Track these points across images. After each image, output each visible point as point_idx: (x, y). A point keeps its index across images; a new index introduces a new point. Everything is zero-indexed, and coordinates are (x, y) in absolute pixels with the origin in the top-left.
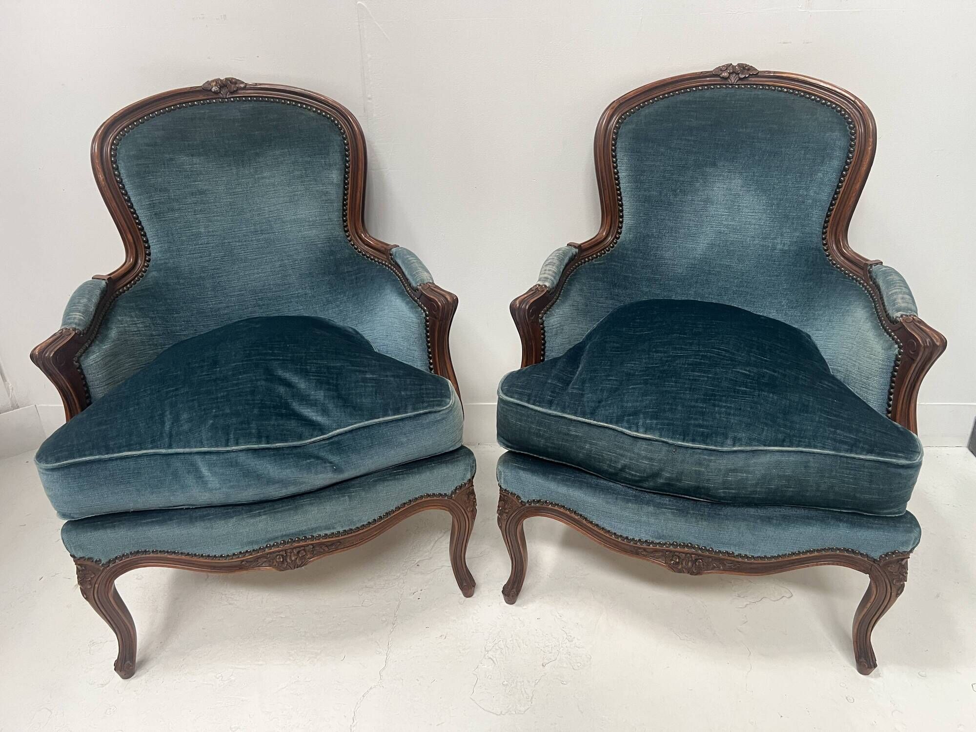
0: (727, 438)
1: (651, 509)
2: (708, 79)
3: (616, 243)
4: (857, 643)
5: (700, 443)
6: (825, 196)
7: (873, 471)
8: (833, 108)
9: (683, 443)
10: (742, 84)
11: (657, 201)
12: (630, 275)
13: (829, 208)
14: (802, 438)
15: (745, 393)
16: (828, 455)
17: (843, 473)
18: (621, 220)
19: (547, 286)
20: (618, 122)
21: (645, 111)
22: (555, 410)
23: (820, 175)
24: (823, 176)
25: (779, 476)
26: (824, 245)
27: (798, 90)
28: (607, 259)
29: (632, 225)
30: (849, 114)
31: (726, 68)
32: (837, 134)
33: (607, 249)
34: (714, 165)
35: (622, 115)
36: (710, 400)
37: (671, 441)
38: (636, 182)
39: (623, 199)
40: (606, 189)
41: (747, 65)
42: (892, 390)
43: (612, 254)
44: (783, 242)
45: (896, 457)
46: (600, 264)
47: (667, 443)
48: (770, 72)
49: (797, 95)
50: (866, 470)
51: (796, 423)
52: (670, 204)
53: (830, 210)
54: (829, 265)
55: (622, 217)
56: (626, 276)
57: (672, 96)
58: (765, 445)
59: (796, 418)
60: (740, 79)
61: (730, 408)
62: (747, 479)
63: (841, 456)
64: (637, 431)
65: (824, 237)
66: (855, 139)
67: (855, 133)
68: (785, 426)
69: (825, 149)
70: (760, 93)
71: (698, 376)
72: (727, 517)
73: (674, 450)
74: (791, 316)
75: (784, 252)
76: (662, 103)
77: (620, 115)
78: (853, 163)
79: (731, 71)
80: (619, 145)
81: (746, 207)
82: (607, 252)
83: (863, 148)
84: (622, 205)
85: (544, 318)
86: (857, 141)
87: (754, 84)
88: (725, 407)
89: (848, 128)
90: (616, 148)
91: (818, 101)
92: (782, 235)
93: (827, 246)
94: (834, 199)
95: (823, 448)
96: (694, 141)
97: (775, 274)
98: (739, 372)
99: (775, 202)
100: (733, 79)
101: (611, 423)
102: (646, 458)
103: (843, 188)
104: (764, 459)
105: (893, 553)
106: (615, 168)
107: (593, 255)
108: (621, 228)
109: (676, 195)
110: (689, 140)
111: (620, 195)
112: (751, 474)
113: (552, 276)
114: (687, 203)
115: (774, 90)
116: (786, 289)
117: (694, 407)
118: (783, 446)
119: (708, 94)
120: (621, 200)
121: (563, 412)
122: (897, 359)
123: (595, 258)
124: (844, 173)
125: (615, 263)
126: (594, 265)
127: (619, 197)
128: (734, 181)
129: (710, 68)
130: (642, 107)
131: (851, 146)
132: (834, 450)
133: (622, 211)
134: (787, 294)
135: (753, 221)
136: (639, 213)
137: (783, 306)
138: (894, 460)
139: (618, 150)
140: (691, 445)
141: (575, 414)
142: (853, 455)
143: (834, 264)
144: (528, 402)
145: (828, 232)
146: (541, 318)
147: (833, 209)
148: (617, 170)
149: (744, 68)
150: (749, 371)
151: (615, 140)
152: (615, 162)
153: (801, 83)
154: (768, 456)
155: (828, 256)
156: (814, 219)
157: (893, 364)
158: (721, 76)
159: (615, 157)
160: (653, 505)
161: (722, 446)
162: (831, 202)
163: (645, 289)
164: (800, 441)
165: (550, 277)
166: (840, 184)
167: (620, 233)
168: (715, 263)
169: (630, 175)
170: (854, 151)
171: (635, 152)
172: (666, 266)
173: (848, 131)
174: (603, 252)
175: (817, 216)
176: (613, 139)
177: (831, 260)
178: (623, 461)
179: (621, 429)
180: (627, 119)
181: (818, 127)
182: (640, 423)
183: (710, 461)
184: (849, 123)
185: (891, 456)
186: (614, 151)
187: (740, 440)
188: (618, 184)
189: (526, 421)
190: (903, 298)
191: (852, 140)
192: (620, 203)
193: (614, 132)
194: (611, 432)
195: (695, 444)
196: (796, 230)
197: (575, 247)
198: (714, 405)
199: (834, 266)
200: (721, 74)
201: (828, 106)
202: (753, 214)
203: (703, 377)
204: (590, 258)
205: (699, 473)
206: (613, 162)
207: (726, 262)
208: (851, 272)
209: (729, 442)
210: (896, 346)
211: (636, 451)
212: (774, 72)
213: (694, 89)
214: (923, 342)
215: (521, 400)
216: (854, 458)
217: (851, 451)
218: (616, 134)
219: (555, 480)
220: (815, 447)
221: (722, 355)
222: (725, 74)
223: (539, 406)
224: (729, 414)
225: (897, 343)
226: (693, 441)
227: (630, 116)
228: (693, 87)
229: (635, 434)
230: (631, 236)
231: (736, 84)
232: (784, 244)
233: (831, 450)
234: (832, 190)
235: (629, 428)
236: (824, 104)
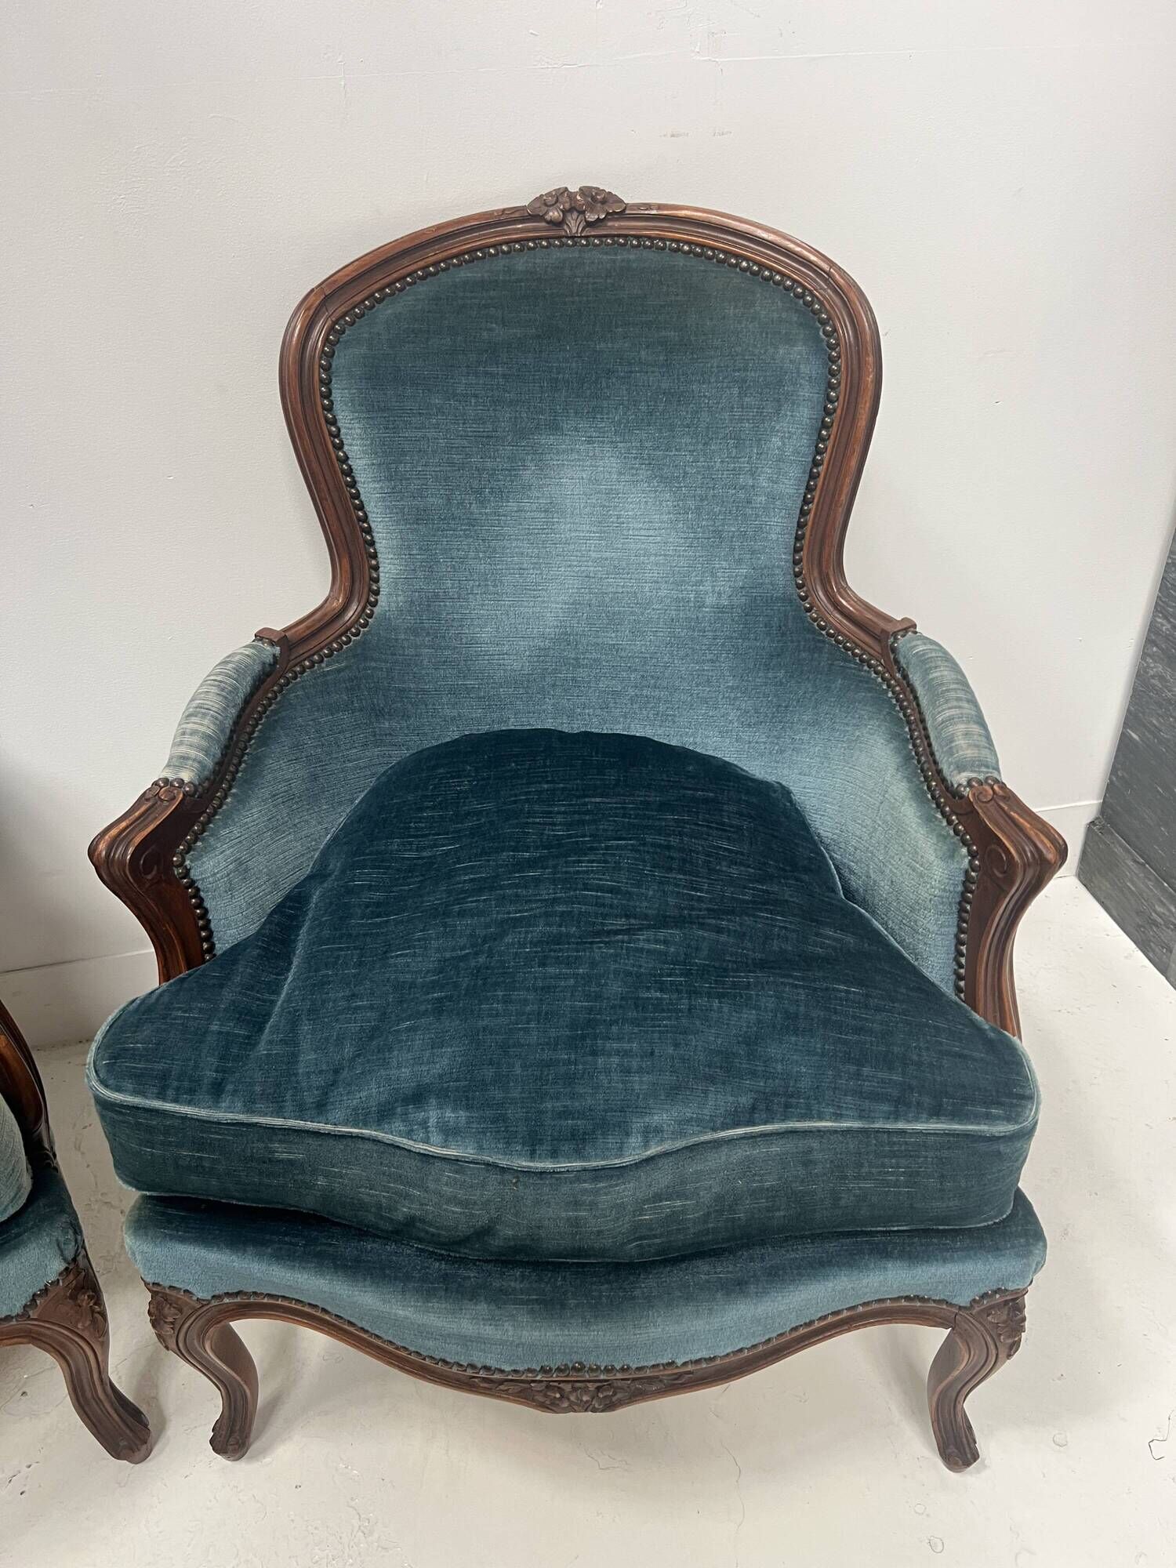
0: (628, 1134)
1: (483, 1307)
2: (520, 226)
3: (370, 616)
4: (938, 1424)
5: (569, 1158)
6: (790, 485)
7: (946, 1153)
8: (787, 289)
9: (531, 1164)
10: (595, 237)
11: (445, 519)
12: (412, 686)
13: (802, 509)
14: (792, 1096)
15: (658, 1006)
16: (848, 1131)
17: (883, 1165)
18: (374, 562)
19: (186, 780)
20: (326, 340)
21: (385, 312)
22: (229, 1109)
23: (776, 441)
24: (784, 444)
25: (753, 1193)
26: (800, 587)
27: (713, 248)
28: (354, 656)
29: (397, 574)
30: (821, 303)
31: (555, 199)
32: (800, 349)
33: (353, 630)
34: (554, 428)
35: (335, 323)
36: (583, 1037)
37: (503, 1162)
38: (390, 479)
39: (369, 518)
40: (327, 500)
41: (599, 191)
42: (962, 936)
43: (364, 643)
44: (717, 589)
45: (988, 1118)
46: (339, 671)
47: (495, 1166)
48: (649, 206)
49: (710, 258)
50: (931, 1154)
51: (776, 1061)
52: (472, 523)
53: (803, 513)
54: (813, 632)
55: (375, 556)
56: (403, 690)
57: (443, 270)
58: (714, 1129)
59: (773, 1050)
60: (589, 224)
61: (627, 1053)
62: (684, 1211)
63: (878, 1131)
64: (427, 1141)
65: (797, 570)
66: (839, 357)
67: (838, 344)
68: (754, 1074)
69: (780, 383)
70: (632, 257)
71: (557, 977)
72: (649, 1302)
73: (514, 1181)
74: (750, 742)
75: (720, 609)
76: (422, 288)
77: (329, 322)
78: (839, 411)
79: (567, 206)
80: (336, 395)
81: (635, 517)
82: (353, 638)
83: (856, 375)
84: (369, 531)
85: (187, 862)
86: (842, 362)
87: (619, 236)
88: (618, 1052)
89: (821, 333)
90: (332, 403)
91: (754, 274)
92: (713, 575)
93: (805, 589)
94: (809, 489)
95: (838, 1117)
96: (504, 375)
97: (709, 657)
98: (642, 950)
99: (691, 503)
100: (574, 225)
101: (365, 1125)
102: (453, 1200)
103: (825, 466)
104: (715, 1160)
105: (995, 1292)
106: (340, 447)
107: (322, 649)
108: (377, 580)
109: (482, 503)
110: (492, 375)
111: (361, 507)
112: (691, 1200)
113: (199, 748)
114: (509, 518)
115: (663, 249)
116: (732, 688)
117: (550, 1064)
118: (754, 1124)
119: (521, 263)
120: (365, 519)
121: (251, 1111)
122: (968, 880)
123: (327, 656)
124: (824, 432)
125: (373, 664)
126: (325, 674)
127: (361, 514)
128: (601, 463)
129: (522, 198)
130: (380, 301)
131: (833, 374)
132: (861, 1118)
133: (372, 543)
134: (735, 699)
135: (653, 548)
136: (409, 547)
137: (731, 722)
138: (983, 1128)
139: (337, 406)
140: (549, 1165)
141: (279, 1112)
142: (901, 1125)
143: (823, 628)
144: (161, 1096)
145: (805, 560)
146: (181, 864)
147: (809, 511)
148: (344, 453)
149: (595, 197)
150: (665, 942)
151: (327, 383)
152: (338, 435)
153: (715, 231)
154: (725, 1149)
155: (809, 610)
156: (774, 537)
157: (960, 888)
158: (548, 217)
159: (334, 422)
160: (486, 1299)
161: (621, 1156)
162: (805, 497)
163: (449, 712)
164: (787, 1106)
165: (193, 753)
166: (818, 458)
167: (377, 593)
168: (584, 641)
169: (373, 464)
170: (839, 383)
171: (372, 409)
172: (486, 657)
173: (822, 340)
174: (344, 638)
175: (779, 528)
176: (321, 381)
177: (815, 620)
178: (404, 1210)
179: (391, 1137)
180: (347, 332)
181: (761, 335)
182: (432, 1121)
183: (597, 1192)
184: (824, 323)
185: (977, 1118)
186: (330, 409)
187: (658, 1130)
188: (353, 484)
189: (163, 1144)
190: (967, 734)
191: (833, 360)
192: (366, 525)
193: (321, 366)
194: (368, 1146)
195: (558, 1162)
196: (740, 561)
197: (272, 643)
198: (594, 1053)
199: (824, 632)
200: (547, 213)
201: (777, 283)
202: (651, 533)
203: (566, 977)
204: (316, 657)
205: (575, 1223)
206: (331, 434)
207: (610, 638)
208: (857, 646)
209: (635, 1140)
210: (964, 850)
211: (432, 1186)
212: (660, 207)
213: (492, 251)
214: (1019, 853)
215: (143, 1094)
216: (903, 1132)
217: (896, 1119)
218: (327, 369)
219: (260, 1256)
220: (821, 1118)
221: (603, 905)
222: (554, 214)
223: (189, 1103)
224: (628, 1071)
225: (964, 843)
226: (554, 1154)
227: (353, 323)
228: (489, 247)
229: (421, 1147)
230: (399, 599)
231: (581, 237)
232: (719, 593)
233: (854, 1118)
234: (804, 473)
235: (409, 1135)
236: (767, 279)
